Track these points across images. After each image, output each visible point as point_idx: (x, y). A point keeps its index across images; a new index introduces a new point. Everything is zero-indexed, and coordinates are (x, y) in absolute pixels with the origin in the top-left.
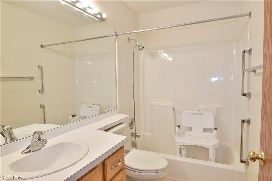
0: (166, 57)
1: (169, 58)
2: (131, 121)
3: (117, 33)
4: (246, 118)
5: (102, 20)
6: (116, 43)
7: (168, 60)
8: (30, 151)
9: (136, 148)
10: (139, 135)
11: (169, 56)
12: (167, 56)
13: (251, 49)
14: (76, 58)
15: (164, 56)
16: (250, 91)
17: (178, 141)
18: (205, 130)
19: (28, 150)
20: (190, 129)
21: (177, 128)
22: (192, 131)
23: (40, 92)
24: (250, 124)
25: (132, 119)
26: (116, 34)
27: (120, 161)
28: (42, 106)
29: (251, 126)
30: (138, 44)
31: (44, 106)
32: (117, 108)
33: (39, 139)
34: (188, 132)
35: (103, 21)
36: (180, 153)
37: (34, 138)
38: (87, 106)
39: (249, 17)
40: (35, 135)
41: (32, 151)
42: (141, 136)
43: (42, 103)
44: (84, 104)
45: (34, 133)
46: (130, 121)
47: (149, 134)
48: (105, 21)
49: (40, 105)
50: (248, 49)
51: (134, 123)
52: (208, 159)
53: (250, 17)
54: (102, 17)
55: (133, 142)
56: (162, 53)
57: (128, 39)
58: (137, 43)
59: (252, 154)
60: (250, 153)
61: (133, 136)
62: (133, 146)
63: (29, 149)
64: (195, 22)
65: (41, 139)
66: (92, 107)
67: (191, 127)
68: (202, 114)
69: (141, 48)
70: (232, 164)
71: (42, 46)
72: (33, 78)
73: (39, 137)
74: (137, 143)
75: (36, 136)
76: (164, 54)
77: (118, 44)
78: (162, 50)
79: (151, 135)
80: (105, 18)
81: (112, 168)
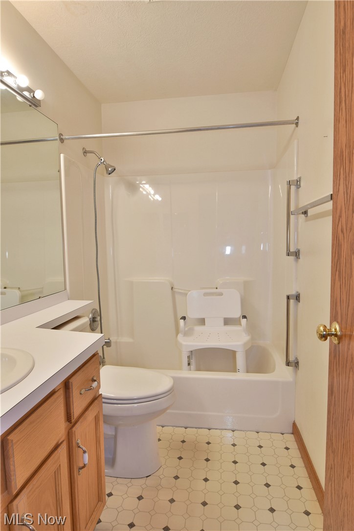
0: (149, 194)
1: (154, 195)
2: (93, 315)
3: (62, 135)
4: (293, 292)
5: (34, 105)
6: (62, 155)
7: (152, 199)
10: (109, 342)
11: (155, 193)
12: (152, 192)
13: (300, 178)
15: (146, 191)
16: (299, 248)
17: (184, 343)
18: (227, 322)
20: (202, 322)
21: (182, 321)
22: (205, 325)
24: (299, 302)
25: (94, 311)
26: (62, 137)
27: (94, 381)
29: (300, 304)
30: (104, 162)
32: (65, 289)
34: (199, 328)
35: (36, 106)
36: (189, 364)
39: (294, 125)
42: (112, 344)
46: (91, 316)
47: (126, 339)
48: (39, 108)
50: (295, 178)
51: (99, 318)
52: (234, 370)
53: (297, 126)
54: (34, 97)
56: (141, 185)
57: (84, 150)
58: (101, 160)
59: (322, 329)
60: (319, 328)
64: (213, 127)
67: (204, 319)
68: (221, 294)
69: (110, 169)
70: (273, 371)
74: (105, 357)
76: (147, 186)
77: (65, 159)
78: (138, 178)
79: (131, 340)
80: (40, 100)
81: (81, 394)
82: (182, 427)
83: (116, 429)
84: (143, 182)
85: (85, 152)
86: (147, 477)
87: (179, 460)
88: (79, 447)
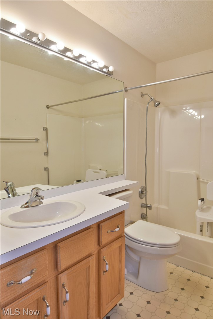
0: (193, 115)
2: (142, 190)
3: (126, 88)
6: (126, 99)
8: (28, 206)
9: (146, 221)
10: (150, 207)
14: (83, 119)
15: (190, 114)
17: (199, 216)
19: (26, 205)
21: (200, 201)
23: (45, 153)
25: (142, 187)
27: (118, 227)
28: (46, 169)
30: (153, 99)
31: (48, 169)
32: (124, 174)
33: (37, 196)
35: (110, 75)
36: (201, 231)
37: (33, 194)
38: (93, 171)
40: (33, 190)
41: (30, 206)
42: (152, 208)
43: (47, 166)
44: (90, 169)
45: (32, 189)
46: (140, 190)
47: (163, 207)
48: (112, 75)
49: (45, 168)
51: (145, 192)
54: (109, 70)
55: (143, 214)
56: (187, 110)
57: (142, 94)
58: (151, 98)
61: (143, 207)
62: (142, 218)
63: (28, 204)
65: (39, 195)
66: (98, 173)
69: (156, 104)
71: (48, 107)
72: (39, 140)
73: (37, 193)
74: (147, 215)
75: (34, 192)
76: (191, 111)
77: (127, 101)
78: (185, 106)
79: (166, 208)
80: (112, 72)
81: (108, 232)
82: (191, 270)
83: (140, 258)
84: (188, 108)
85: (142, 95)
86: (157, 292)
87: (181, 290)
88: (104, 260)
